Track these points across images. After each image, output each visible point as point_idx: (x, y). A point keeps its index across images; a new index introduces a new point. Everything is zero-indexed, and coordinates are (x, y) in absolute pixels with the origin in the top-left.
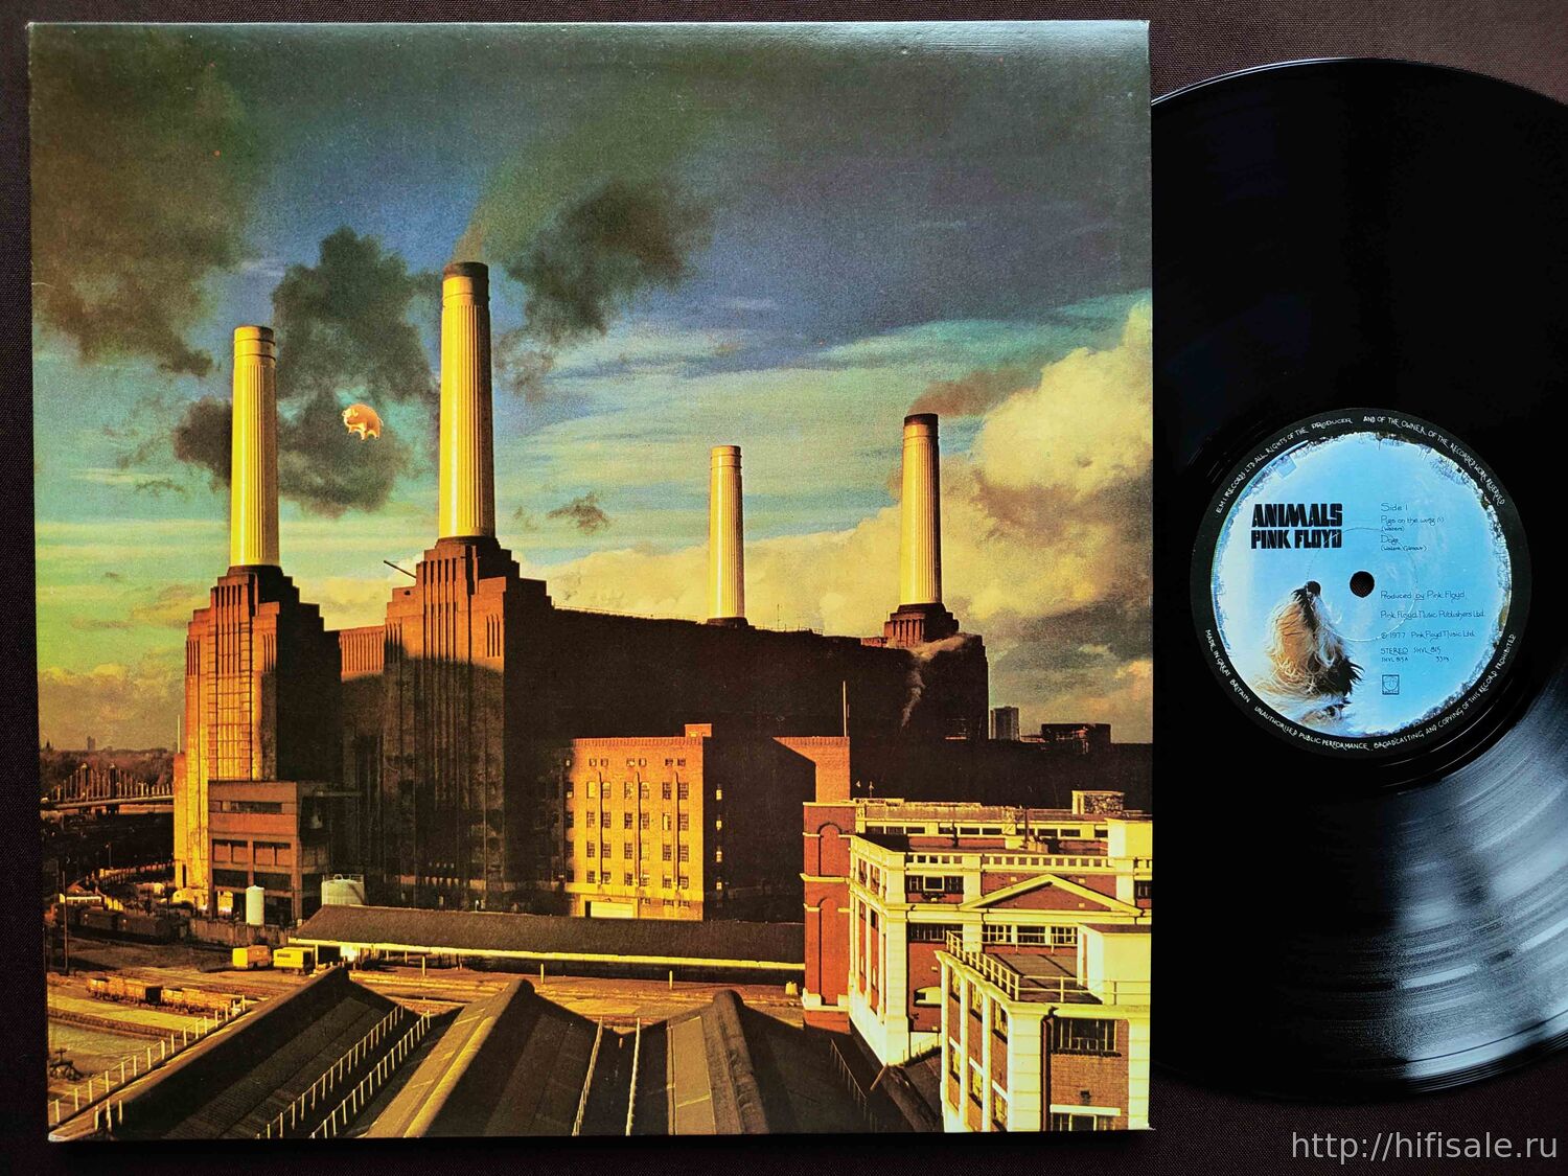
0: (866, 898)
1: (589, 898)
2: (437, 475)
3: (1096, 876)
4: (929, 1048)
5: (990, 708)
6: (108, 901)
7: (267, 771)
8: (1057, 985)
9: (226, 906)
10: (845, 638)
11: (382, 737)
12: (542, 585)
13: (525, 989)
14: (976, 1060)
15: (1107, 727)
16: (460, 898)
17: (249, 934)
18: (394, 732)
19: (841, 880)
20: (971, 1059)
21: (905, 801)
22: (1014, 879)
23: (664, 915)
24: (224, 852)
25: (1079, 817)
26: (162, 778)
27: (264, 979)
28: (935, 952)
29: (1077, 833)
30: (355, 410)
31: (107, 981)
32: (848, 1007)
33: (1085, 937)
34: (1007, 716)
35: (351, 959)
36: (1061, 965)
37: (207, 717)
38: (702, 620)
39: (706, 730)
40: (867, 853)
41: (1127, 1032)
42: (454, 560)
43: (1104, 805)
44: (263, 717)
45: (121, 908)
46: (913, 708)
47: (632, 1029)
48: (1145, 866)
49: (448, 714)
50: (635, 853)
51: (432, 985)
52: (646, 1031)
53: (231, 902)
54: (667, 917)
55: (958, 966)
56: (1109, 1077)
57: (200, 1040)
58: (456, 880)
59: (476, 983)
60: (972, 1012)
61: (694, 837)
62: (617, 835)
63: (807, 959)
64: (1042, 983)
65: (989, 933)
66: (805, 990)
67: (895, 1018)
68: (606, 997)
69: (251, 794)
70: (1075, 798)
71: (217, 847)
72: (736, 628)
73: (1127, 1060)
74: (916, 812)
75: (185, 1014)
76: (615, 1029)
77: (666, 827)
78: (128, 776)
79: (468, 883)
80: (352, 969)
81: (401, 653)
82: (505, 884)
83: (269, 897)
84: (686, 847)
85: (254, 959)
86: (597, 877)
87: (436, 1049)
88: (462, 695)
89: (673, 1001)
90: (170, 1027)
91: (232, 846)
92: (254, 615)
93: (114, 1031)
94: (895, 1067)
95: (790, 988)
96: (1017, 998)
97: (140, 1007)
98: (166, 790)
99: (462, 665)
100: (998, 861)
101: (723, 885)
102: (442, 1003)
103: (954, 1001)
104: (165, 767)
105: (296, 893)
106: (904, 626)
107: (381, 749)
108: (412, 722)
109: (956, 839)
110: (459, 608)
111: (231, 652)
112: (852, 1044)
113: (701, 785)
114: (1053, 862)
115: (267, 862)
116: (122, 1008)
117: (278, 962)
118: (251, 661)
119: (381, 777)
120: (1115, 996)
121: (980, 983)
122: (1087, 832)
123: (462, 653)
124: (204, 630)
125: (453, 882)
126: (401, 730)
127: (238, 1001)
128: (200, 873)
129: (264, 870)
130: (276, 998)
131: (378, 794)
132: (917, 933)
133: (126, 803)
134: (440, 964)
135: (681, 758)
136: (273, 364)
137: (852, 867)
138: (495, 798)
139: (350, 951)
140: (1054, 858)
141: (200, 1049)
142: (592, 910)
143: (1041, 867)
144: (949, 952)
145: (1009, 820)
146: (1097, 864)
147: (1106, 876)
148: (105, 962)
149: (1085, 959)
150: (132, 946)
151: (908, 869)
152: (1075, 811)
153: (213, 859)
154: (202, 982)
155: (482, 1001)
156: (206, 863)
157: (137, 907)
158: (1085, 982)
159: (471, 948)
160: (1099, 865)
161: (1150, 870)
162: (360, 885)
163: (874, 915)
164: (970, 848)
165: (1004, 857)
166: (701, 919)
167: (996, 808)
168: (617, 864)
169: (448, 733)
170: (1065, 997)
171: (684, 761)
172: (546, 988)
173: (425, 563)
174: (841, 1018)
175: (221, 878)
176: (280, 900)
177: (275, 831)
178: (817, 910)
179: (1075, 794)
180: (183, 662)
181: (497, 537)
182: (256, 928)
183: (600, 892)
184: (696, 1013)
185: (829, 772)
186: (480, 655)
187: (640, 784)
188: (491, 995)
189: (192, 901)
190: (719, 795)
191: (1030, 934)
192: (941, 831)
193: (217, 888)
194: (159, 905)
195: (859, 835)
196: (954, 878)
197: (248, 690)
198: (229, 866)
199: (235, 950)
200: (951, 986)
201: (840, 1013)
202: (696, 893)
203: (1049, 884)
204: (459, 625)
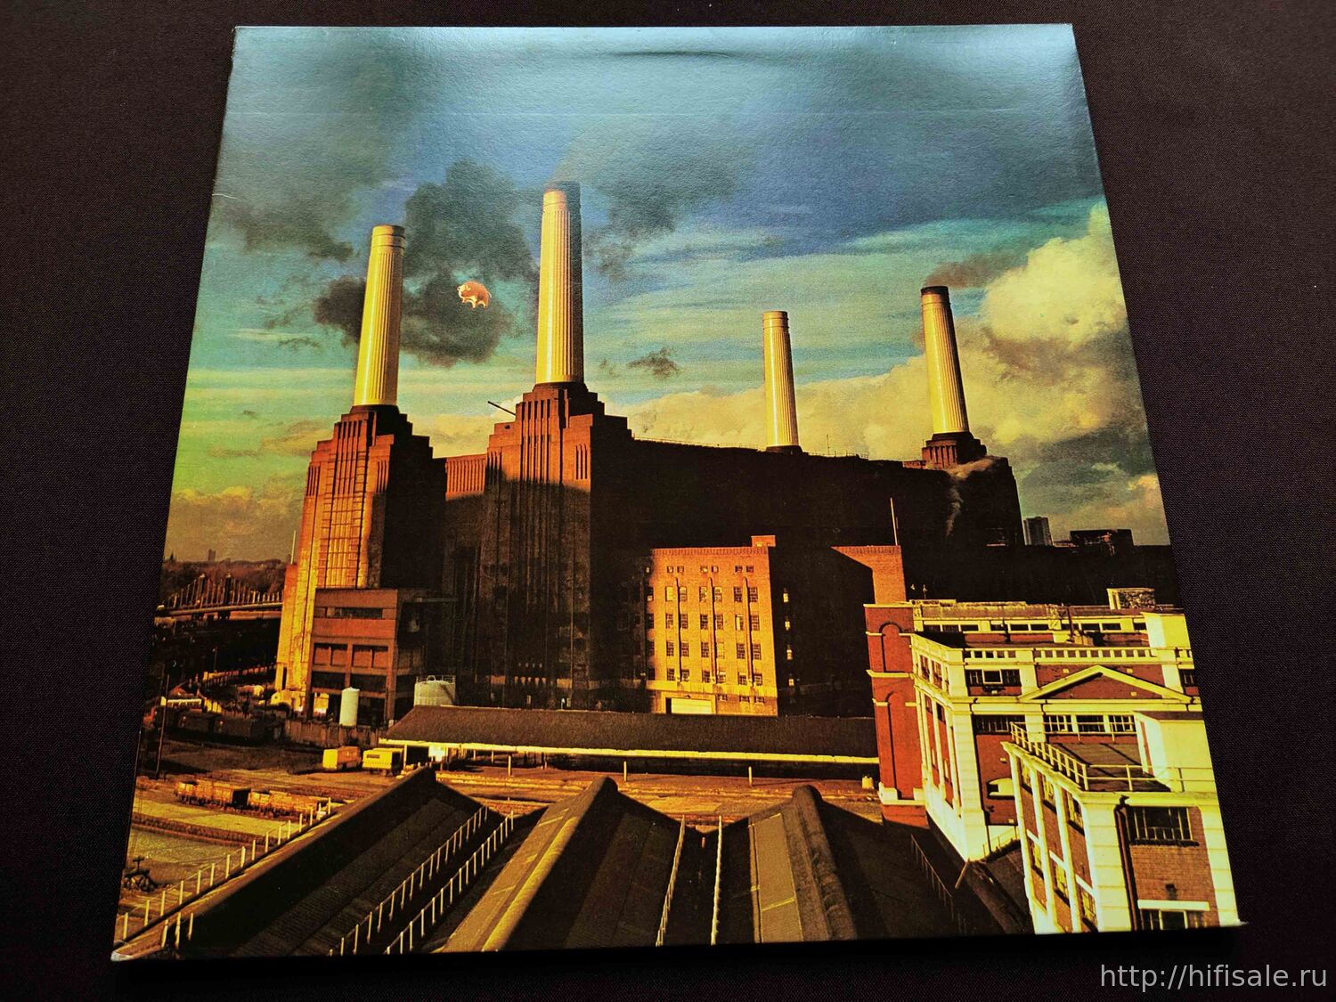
0: (930, 692)
1: (670, 695)
2: (536, 334)
3: (1142, 666)
4: (1008, 842)
5: (1023, 518)
6: (208, 703)
7: (372, 579)
8: (1124, 773)
9: (321, 708)
10: (888, 461)
11: (480, 547)
12: (624, 420)
13: (609, 786)
14: (1056, 854)
15: (1128, 533)
16: (546, 698)
17: (341, 735)
18: (491, 545)
19: (905, 675)
20: (1051, 852)
21: (958, 601)
22: (1066, 671)
23: (740, 711)
24: (325, 655)
25: (1117, 612)
26: (274, 586)
27: (352, 781)
28: (1002, 743)
29: (1117, 626)
30: (468, 286)
31: (195, 784)
32: (924, 801)
33: (1142, 724)
34: (1038, 525)
35: (439, 759)
36: (1124, 753)
37: (320, 531)
38: (762, 448)
39: (770, 540)
40: (927, 650)
41: (1201, 821)
42: (549, 401)
43: (1138, 600)
44: (372, 532)
45: (219, 711)
46: (955, 520)
47: (714, 828)
48: (1186, 655)
49: (540, 528)
50: (711, 651)
51: (516, 785)
52: (728, 830)
53: (326, 703)
54: (744, 713)
55: (1024, 756)
56: (1191, 867)
57: (282, 845)
58: (544, 680)
59: (560, 782)
60: (1045, 803)
61: (765, 636)
62: (694, 635)
63: (881, 753)
64: (1108, 771)
65: (1052, 724)
66: (881, 785)
67: (971, 811)
68: (688, 795)
69: (355, 601)
70: (1110, 595)
71: (319, 651)
72: (792, 454)
73: (1206, 850)
74: (968, 611)
75: (269, 818)
76: (697, 827)
77: (739, 627)
78: (242, 585)
79: (556, 682)
80: (439, 770)
81: (501, 477)
82: (590, 683)
83: (363, 697)
84: (758, 646)
85: (343, 760)
86: (677, 675)
87: (518, 852)
88: (553, 512)
89: (754, 798)
90: (252, 832)
91: (332, 651)
92: (371, 445)
93: (196, 837)
94: (977, 862)
95: (867, 782)
96: (1086, 788)
97: (225, 812)
98: (275, 598)
99: (554, 486)
100: (1049, 654)
101: (795, 682)
102: (526, 803)
103: (1026, 793)
104: (277, 578)
105: (389, 695)
106: (939, 451)
107: (479, 558)
108: (508, 535)
109: (1008, 635)
110: (553, 439)
111: (348, 476)
112: (932, 837)
113: (769, 589)
114: (1100, 654)
115: (365, 664)
116: (208, 812)
117: (368, 763)
118: (365, 483)
119: (478, 584)
120: (1182, 782)
121: (1049, 773)
122: (1126, 625)
123: (554, 476)
124: (326, 458)
125: (541, 681)
126: (498, 542)
127: (324, 804)
128: (299, 676)
129: (361, 671)
130: (362, 800)
131: (473, 600)
132: (981, 725)
133: (237, 610)
134: (525, 763)
135: (750, 564)
136: (402, 252)
137: (914, 663)
138: (582, 601)
139: (438, 751)
140: (1100, 650)
141: (282, 855)
142: (672, 706)
143: (1089, 659)
144: (1015, 743)
145: (1054, 617)
146: (1142, 654)
147: (1153, 665)
148: (196, 764)
149: (1146, 746)
150: (225, 748)
151: (967, 664)
152: (1112, 607)
153: (313, 662)
154: (290, 784)
155: (566, 801)
156: (306, 666)
157: (235, 708)
158: (1151, 770)
159: (557, 746)
160: (1144, 655)
161: (1191, 659)
162: (451, 686)
163: (940, 708)
164: (1022, 643)
165: (1054, 650)
166: (776, 714)
167: (1041, 606)
168: (694, 662)
169: (540, 544)
170: (1133, 785)
171: (752, 568)
172: (629, 787)
173: (523, 404)
174: (917, 812)
175: (319, 680)
176: (374, 700)
177: (374, 635)
178: (886, 704)
179: (1110, 591)
180: (304, 484)
181: (585, 382)
182: (349, 729)
183: (680, 689)
184: (776, 809)
185: (885, 577)
186: (569, 477)
187: (713, 589)
188: (575, 794)
189: (289, 702)
190: (786, 598)
191: (1089, 723)
192: (993, 628)
193: (314, 689)
194: (256, 707)
195: (918, 633)
196: (1010, 671)
197: (360, 508)
198: (328, 669)
199: (326, 752)
200: (1021, 777)
201: (917, 807)
202: (770, 689)
203: (1100, 675)
204: (552, 453)
